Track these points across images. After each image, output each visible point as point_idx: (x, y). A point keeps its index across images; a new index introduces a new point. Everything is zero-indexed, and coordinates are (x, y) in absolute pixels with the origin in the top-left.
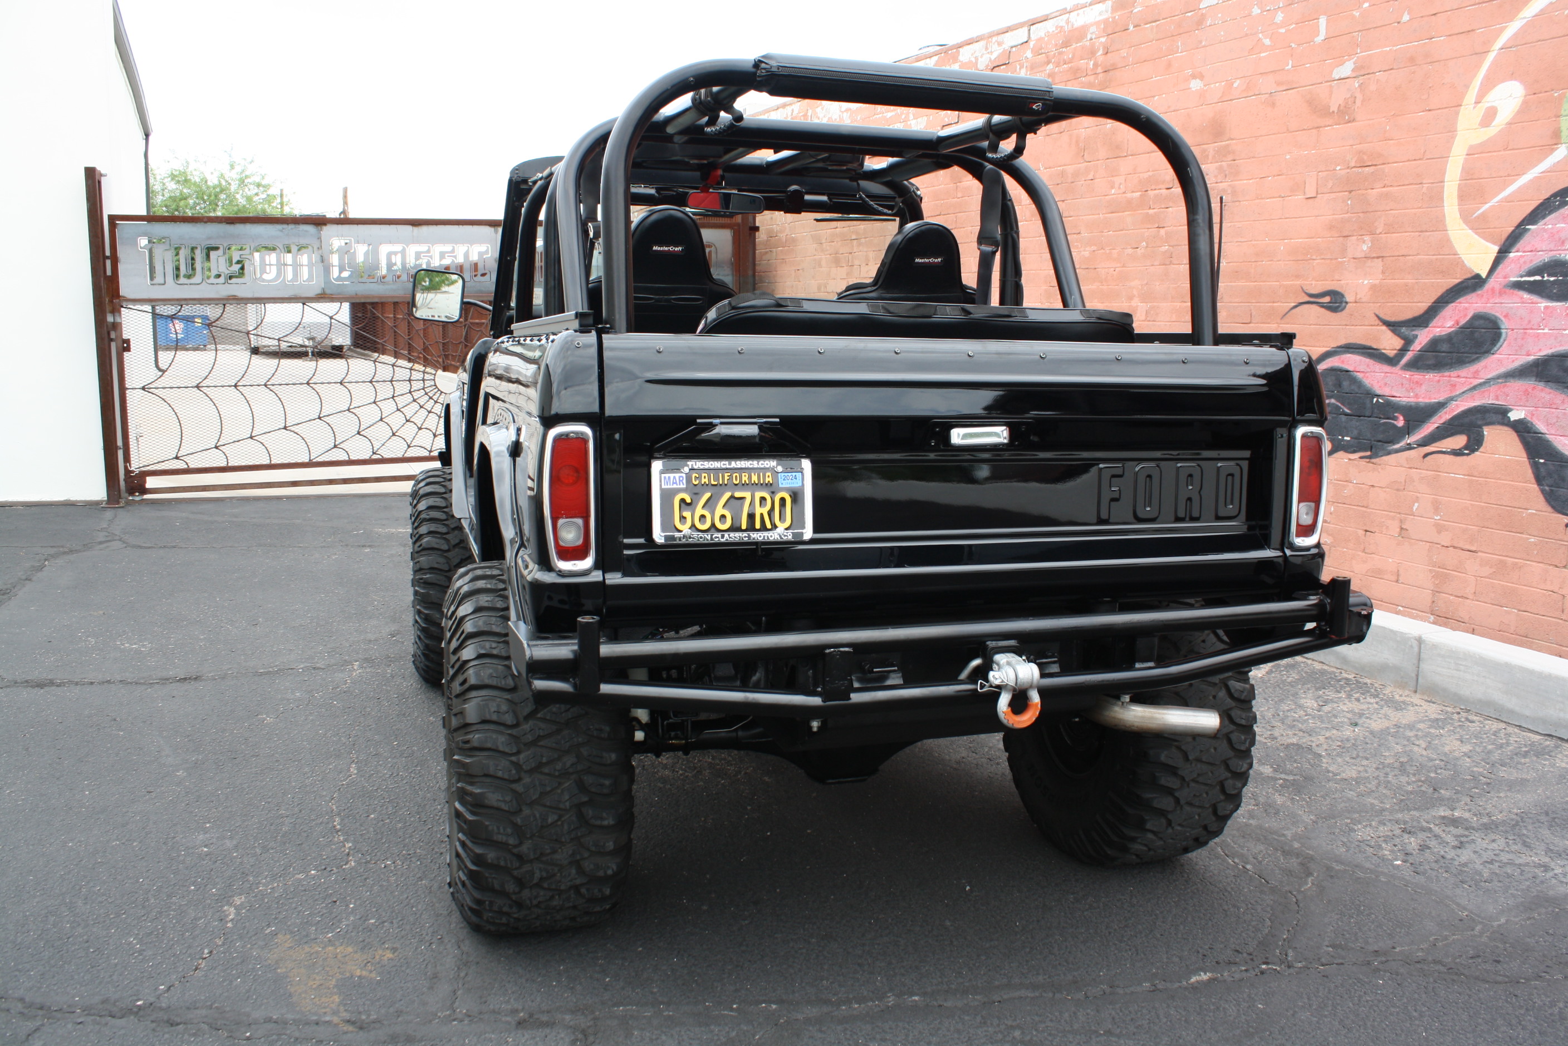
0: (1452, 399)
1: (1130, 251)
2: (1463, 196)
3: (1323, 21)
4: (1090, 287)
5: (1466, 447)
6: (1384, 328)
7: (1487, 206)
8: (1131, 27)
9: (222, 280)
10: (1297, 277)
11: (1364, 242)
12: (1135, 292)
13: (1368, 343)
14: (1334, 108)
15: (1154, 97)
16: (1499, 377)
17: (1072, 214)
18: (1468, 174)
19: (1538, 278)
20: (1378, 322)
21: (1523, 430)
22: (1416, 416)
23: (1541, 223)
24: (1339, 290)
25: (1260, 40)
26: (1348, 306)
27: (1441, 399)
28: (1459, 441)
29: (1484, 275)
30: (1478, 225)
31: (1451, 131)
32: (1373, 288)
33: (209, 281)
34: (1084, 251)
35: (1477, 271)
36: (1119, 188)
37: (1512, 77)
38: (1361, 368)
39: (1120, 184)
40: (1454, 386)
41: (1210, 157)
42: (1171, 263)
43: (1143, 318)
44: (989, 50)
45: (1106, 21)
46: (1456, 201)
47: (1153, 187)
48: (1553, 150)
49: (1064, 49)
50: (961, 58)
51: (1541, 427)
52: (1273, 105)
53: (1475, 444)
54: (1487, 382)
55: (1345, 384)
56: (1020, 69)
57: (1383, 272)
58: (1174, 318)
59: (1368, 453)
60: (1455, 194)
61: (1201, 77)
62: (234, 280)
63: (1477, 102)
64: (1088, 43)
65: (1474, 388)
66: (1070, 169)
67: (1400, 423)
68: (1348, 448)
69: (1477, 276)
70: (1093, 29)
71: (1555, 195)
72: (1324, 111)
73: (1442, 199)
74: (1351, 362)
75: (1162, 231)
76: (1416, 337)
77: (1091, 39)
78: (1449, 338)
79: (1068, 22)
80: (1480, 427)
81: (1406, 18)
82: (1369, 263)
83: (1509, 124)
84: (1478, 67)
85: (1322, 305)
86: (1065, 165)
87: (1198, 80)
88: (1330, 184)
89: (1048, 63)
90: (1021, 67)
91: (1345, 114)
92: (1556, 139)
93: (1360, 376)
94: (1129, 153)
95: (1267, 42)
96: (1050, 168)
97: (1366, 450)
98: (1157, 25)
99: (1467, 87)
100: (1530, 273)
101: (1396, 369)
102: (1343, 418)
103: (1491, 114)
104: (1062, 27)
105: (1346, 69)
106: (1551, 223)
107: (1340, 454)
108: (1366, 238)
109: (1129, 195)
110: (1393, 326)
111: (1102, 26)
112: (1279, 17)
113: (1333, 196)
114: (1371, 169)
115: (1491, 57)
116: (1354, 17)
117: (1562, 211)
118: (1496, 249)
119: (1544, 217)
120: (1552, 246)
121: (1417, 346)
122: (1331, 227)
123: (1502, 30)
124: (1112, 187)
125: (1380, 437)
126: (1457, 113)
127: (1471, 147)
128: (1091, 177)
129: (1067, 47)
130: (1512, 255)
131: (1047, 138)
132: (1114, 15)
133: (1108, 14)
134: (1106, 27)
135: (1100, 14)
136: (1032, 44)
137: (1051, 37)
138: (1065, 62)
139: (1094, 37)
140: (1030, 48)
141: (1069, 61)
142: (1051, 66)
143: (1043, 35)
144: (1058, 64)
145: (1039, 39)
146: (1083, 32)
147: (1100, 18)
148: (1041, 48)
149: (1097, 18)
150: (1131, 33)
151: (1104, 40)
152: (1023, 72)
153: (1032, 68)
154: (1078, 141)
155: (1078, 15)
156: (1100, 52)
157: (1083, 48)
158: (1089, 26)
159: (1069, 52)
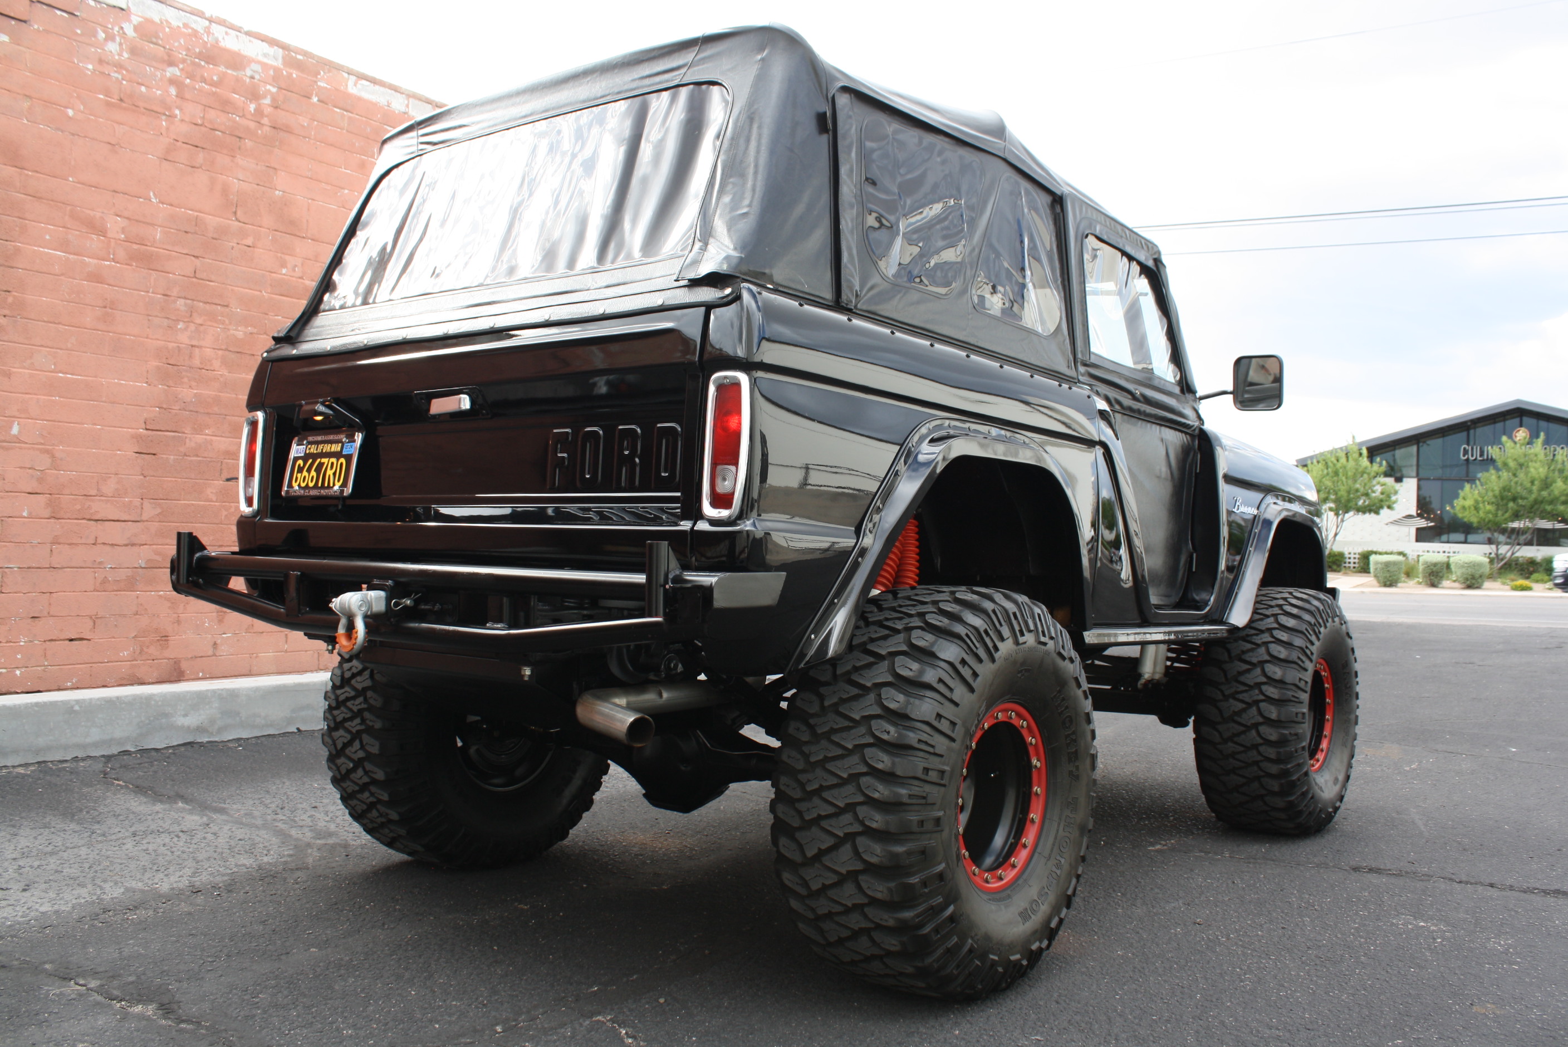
8: (315, 99)
15: (344, 188)
17: (213, 278)
34: (236, 330)
36: (294, 270)
39: (296, 266)
45: (276, 70)
49: (203, 63)
56: (106, 39)
64: (248, 80)
66: (211, 220)
70: (258, 68)
77: (252, 77)
79: (208, 31)
86: (200, 212)
89: (171, 63)
90: (110, 37)
96: (172, 205)
98: (350, 118)
124: (283, 265)
128: (249, 241)
129: (208, 63)
131: (165, 164)
132: (288, 70)
133: (279, 63)
134: (277, 77)
135: (265, 55)
136: (135, 20)
137: (176, 32)
138: (204, 80)
139: (257, 77)
140: (130, 21)
141: (213, 84)
142: (172, 71)
143: (157, 20)
144: (191, 77)
145: (149, 21)
146: (237, 61)
147: (265, 60)
148: (157, 37)
149: (261, 58)
150: (313, 104)
151: (274, 90)
152: (112, 47)
153: (134, 51)
154: (225, 191)
155: (227, 33)
156: (267, 101)
157: (238, 80)
158: (251, 61)
159: (214, 72)
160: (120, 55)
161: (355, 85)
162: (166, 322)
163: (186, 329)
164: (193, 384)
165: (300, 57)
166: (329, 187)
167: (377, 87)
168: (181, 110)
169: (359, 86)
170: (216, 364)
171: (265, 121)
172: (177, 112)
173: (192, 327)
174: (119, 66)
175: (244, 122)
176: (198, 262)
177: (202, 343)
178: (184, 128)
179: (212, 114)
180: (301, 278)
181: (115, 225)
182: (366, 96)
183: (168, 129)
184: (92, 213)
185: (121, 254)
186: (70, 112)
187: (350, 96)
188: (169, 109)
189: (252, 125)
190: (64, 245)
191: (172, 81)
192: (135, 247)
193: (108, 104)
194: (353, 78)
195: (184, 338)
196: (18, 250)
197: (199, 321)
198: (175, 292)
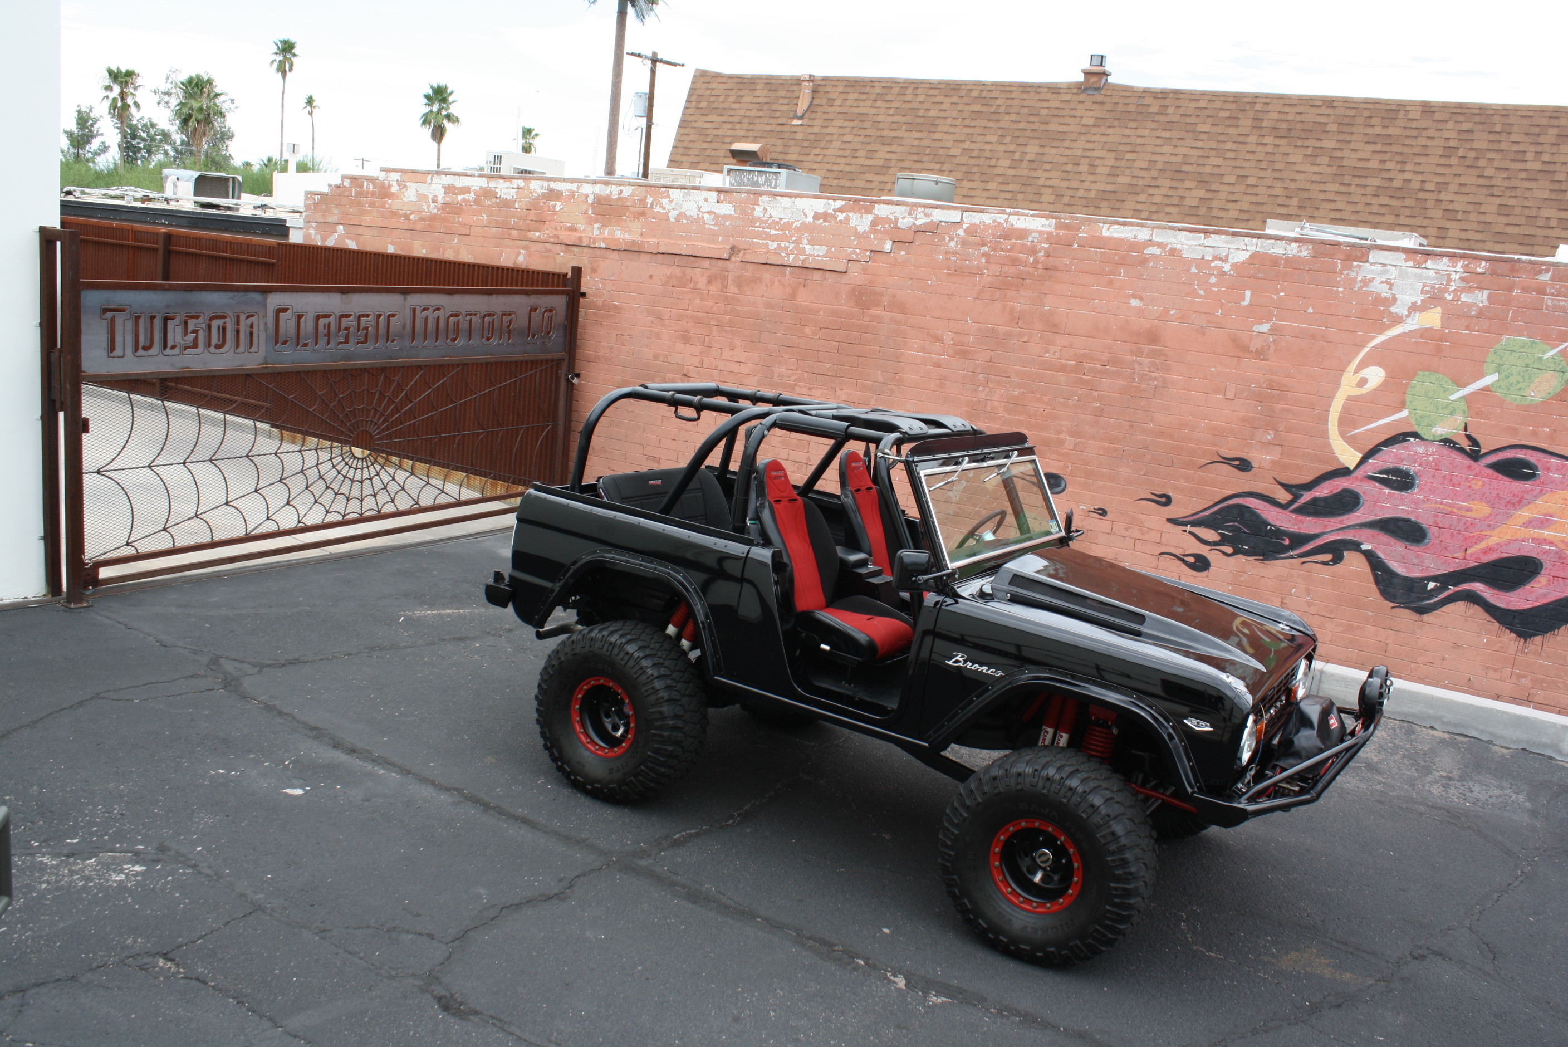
0: (1324, 533)
1: (1062, 400)
2: (1341, 422)
3: (1248, 293)
4: (1017, 417)
5: (1331, 561)
6: (1279, 487)
7: (1357, 431)
8: (1075, 246)
9: (176, 351)
10: (1214, 445)
11: (1269, 434)
12: (1064, 429)
13: (1267, 494)
14: (1253, 348)
15: (1094, 300)
16: (1357, 525)
17: (1001, 362)
18: (1346, 410)
19: (1385, 476)
20: (1275, 482)
21: (1369, 555)
22: (1299, 540)
23: (1390, 447)
24: (1247, 459)
25: (1196, 289)
26: (1253, 469)
27: (1317, 532)
28: (1328, 557)
29: (1352, 468)
30: (1352, 441)
31: (1337, 384)
32: (1273, 462)
33: (166, 352)
35: (1347, 465)
36: (1054, 354)
37: (1378, 365)
38: (1261, 507)
39: (1055, 352)
40: (1326, 526)
41: (1145, 354)
42: (1101, 416)
43: (1071, 447)
44: (914, 216)
45: (1049, 233)
46: (1336, 424)
47: (1089, 361)
48: (1401, 411)
49: (1002, 240)
50: (876, 211)
51: (1381, 555)
52: (1203, 334)
53: (1337, 559)
54: (1348, 527)
55: (1247, 515)
56: (949, 241)
57: (1281, 454)
58: (1102, 452)
59: (1261, 558)
60: (1336, 420)
61: (1141, 299)
62: (189, 351)
63: (1356, 372)
64: (1028, 243)
65: (1340, 529)
66: (1002, 329)
67: (1287, 542)
68: (1246, 553)
69: (1347, 468)
70: (1036, 235)
71: (1400, 435)
72: (1246, 349)
73: (1327, 421)
74: (1252, 503)
75: (1095, 393)
76: (1302, 495)
77: (1033, 242)
78: (1325, 499)
79: (1007, 221)
80: (1342, 551)
81: (1310, 310)
82: (1271, 447)
83: (1375, 390)
84: (1358, 353)
85: (1233, 466)
86: (996, 325)
87: (1137, 300)
88: (1245, 394)
89: (983, 245)
90: (951, 239)
91: (1261, 354)
92: (1402, 405)
93: (1259, 512)
94: (1066, 332)
95: (1202, 292)
96: (979, 323)
97: (1259, 556)
98: (1102, 252)
99: (1349, 362)
100: (1381, 472)
101: (1286, 512)
102: (1244, 535)
103: (1363, 382)
104: (1000, 223)
105: (1265, 328)
106: (1395, 449)
107: (1240, 556)
108: (1270, 432)
109: (1064, 361)
110: (1287, 487)
111: (1046, 236)
112: (1213, 280)
113: (1247, 401)
114: (1278, 392)
115: (1366, 350)
116: (1273, 298)
117: (1403, 444)
118: (1361, 455)
119: (1392, 445)
120: (1396, 461)
121: (1302, 500)
122: (1244, 420)
123: (1374, 337)
124: (1047, 352)
125: (1271, 549)
126: (1342, 375)
127: (1349, 396)
128: (1025, 339)
129: (1005, 240)
130: (1370, 461)
131: (978, 301)
132: (1058, 231)
133: (1052, 229)
134: (1049, 237)
135: (1043, 226)
136: (965, 226)
137: (988, 227)
138: (1002, 250)
139: (1036, 240)
140: (962, 228)
141: (1007, 251)
142: (986, 249)
143: (978, 223)
144: (994, 250)
145: (974, 225)
146: (1023, 234)
147: (1043, 229)
148: (976, 232)
149: (1040, 229)
150: (1075, 249)
151: (1046, 246)
152: (953, 244)
153: (964, 243)
154: (1012, 311)
155: (1019, 219)
156: (1042, 254)
157: (1023, 245)
158: (1031, 232)
159: (1007, 244)
160: (956, 247)
161: (1108, 230)
162: (972, 387)
163: (984, 390)
164: (986, 421)
165: (1067, 221)
166: (1082, 300)
167: (1126, 227)
168: (987, 269)
169: (1111, 230)
170: (1000, 410)
171: (1040, 266)
172: (985, 271)
173: (987, 389)
174: (955, 253)
175: (1026, 269)
176: (992, 353)
177: (992, 398)
178: (989, 279)
179: (1006, 268)
180: (1059, 359)
181: (948, 337)
182: (1116, 235)
183: (979, 281)
184: (937, 332)
185: (951, 352)
186: (930, 282)
187: (1103, 238)
188: (982, 270)
189: (1031, 270)
190: (923, 350)
191: (983, 255)
192: (958, 347)
193: (949, 274)
194: (1107, 226)
195: (982, 396)
196: (902, 353)
197: (991, 386)
198: (979, 370)
